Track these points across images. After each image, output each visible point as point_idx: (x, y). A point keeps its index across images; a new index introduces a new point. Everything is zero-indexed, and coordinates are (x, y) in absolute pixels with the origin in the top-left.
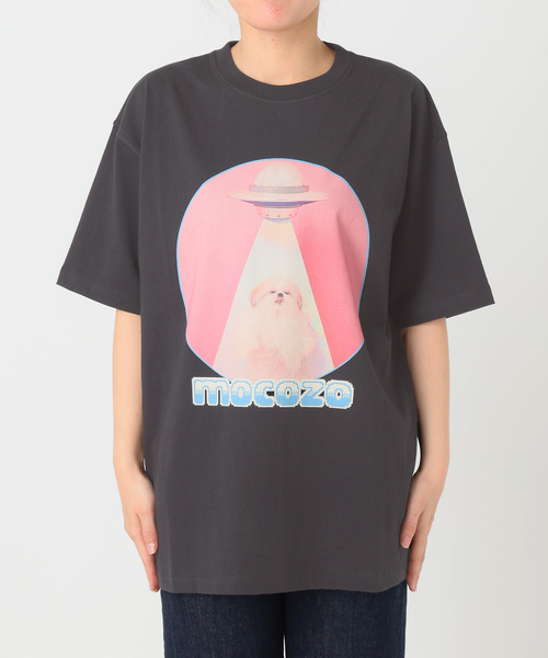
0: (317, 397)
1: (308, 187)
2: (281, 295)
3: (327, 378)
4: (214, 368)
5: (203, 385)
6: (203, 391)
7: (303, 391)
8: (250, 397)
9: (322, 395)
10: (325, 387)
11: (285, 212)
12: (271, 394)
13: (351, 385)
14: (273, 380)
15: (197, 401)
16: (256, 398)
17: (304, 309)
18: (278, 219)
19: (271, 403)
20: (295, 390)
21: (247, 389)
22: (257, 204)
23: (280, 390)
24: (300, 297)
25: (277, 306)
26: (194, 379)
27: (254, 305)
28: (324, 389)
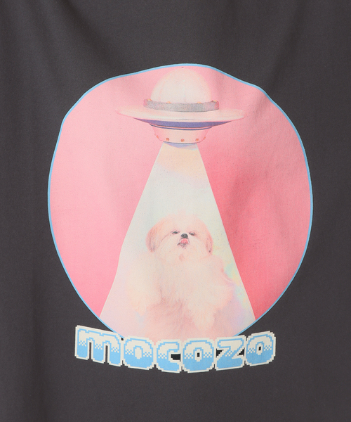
0: (236, 357)
1: (217, 104)
2: (185, 236)
3: (247, 333)
4: (102, 318)
5: (88, 336)
6: (86, 342)
7: (218, 352)
8: (151, 360)
9: (242, 353)
10: (246, 343)
11: (190, 135)
12: (176, 357)
13: (272, 335)
14: (179, 341)
15: (80, 353)
16: (158, 360)
17: (215, 253)
18: (182, 144)
19: (177, 367)
20: (208, 351)
21: (147, 349)
22: (154, 123)
23: (188, 352)
24: (210, 238)
25: (180, 249)
26: (78, 328)
27: (152, 249)
28: (245, 346)
